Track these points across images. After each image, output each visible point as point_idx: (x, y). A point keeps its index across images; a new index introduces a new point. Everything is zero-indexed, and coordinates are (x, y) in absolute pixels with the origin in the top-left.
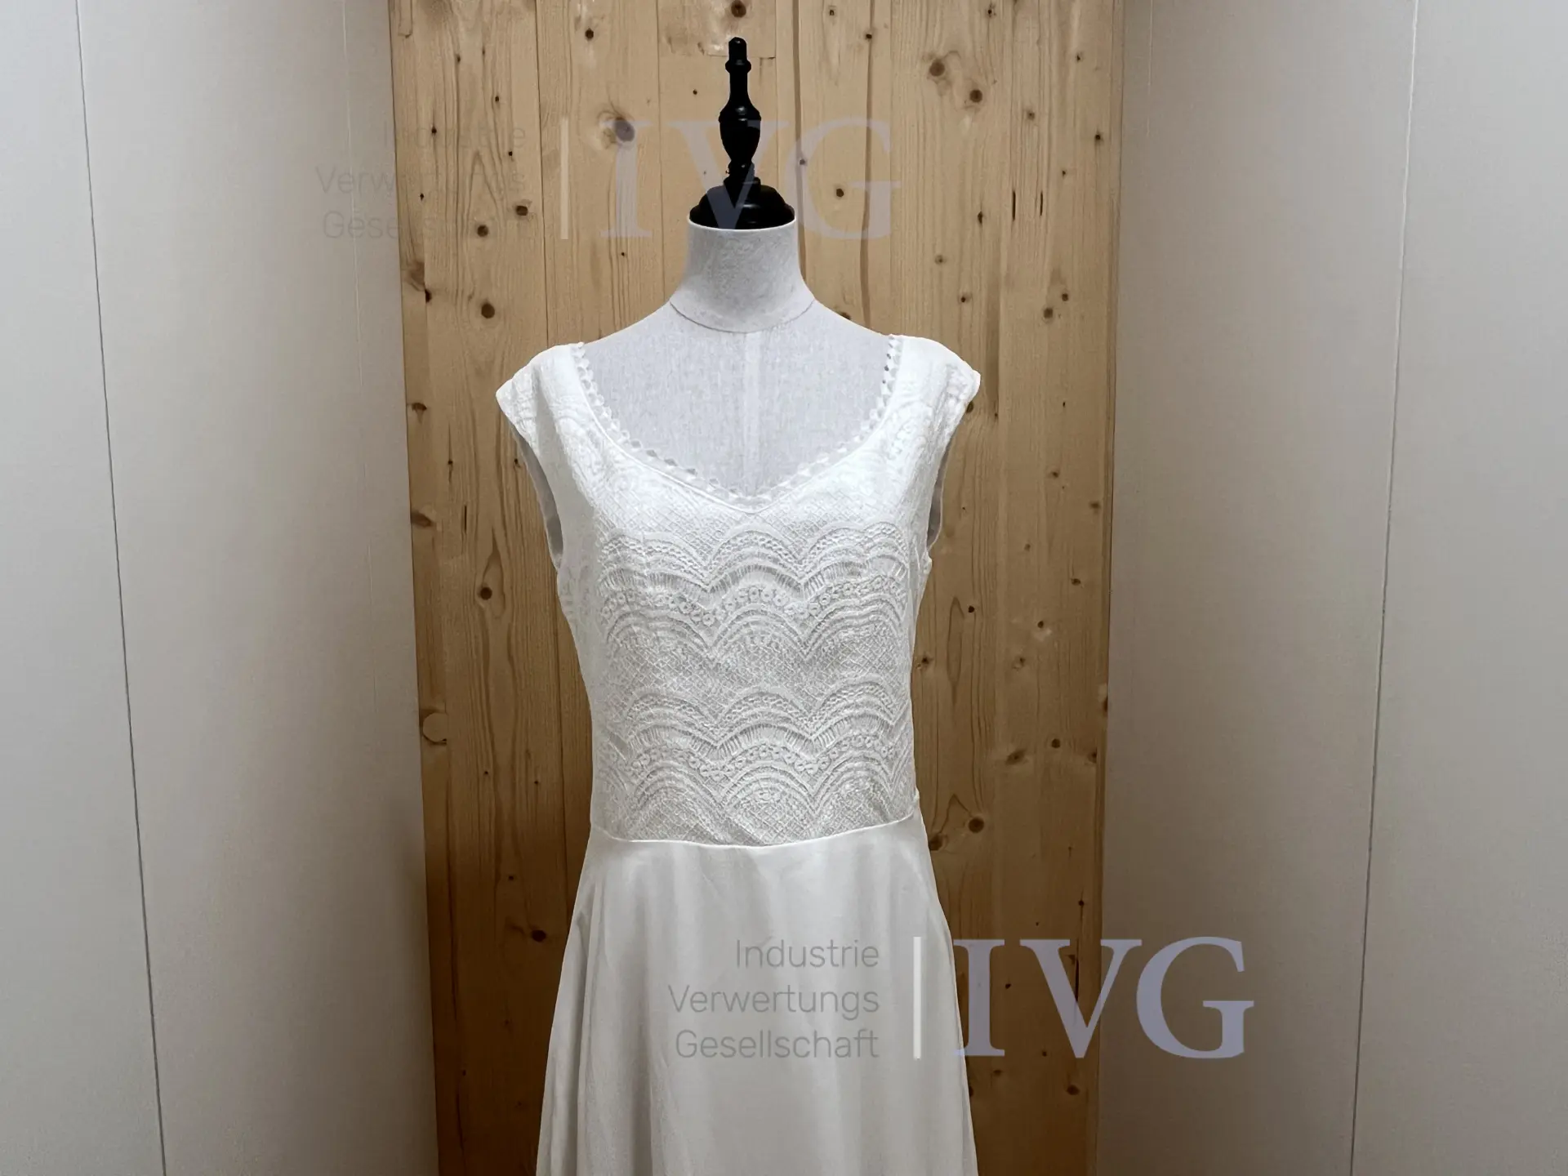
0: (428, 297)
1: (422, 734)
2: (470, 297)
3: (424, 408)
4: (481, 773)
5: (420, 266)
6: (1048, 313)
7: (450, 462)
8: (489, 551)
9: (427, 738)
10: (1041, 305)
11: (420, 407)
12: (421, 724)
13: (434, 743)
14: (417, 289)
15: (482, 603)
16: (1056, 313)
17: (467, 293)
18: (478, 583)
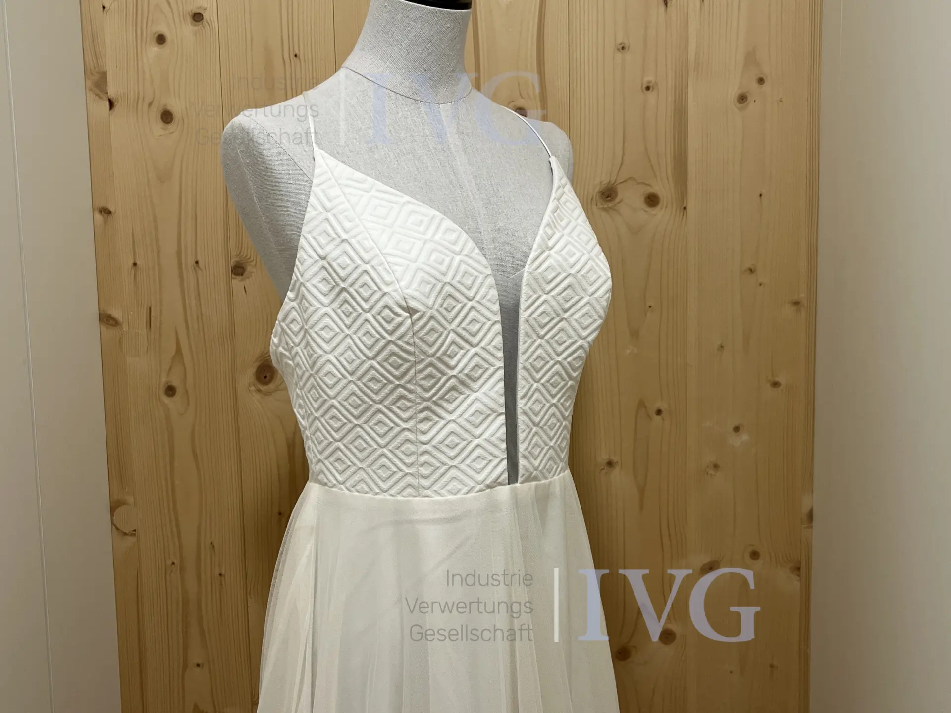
0: (112, 104)
1: (112, 523)
2: (150, 104)
3: (110, 213)
4: (169, 563)
5: (103, 76)
6: (742, 98)
7: (135, 264)
8: (173, 351)
9: (117, 528)
10: (733, 92)
11: (106, 212)
12: (112, 514)
13: (125, 534)
14: (100, 98)
15: (166, 400)
16: (750, 99)
17: (147, 101)
18: (164, 380)
